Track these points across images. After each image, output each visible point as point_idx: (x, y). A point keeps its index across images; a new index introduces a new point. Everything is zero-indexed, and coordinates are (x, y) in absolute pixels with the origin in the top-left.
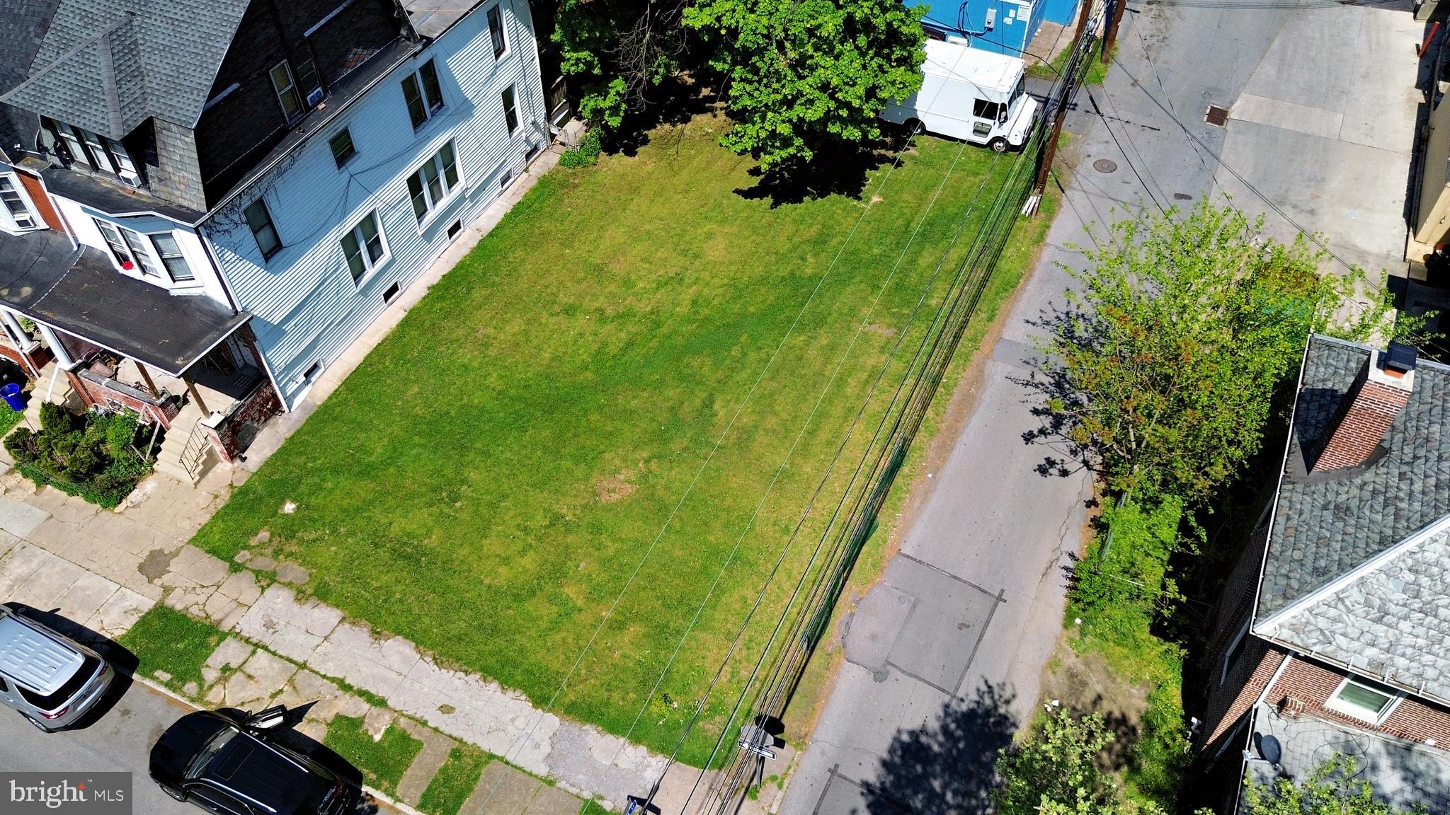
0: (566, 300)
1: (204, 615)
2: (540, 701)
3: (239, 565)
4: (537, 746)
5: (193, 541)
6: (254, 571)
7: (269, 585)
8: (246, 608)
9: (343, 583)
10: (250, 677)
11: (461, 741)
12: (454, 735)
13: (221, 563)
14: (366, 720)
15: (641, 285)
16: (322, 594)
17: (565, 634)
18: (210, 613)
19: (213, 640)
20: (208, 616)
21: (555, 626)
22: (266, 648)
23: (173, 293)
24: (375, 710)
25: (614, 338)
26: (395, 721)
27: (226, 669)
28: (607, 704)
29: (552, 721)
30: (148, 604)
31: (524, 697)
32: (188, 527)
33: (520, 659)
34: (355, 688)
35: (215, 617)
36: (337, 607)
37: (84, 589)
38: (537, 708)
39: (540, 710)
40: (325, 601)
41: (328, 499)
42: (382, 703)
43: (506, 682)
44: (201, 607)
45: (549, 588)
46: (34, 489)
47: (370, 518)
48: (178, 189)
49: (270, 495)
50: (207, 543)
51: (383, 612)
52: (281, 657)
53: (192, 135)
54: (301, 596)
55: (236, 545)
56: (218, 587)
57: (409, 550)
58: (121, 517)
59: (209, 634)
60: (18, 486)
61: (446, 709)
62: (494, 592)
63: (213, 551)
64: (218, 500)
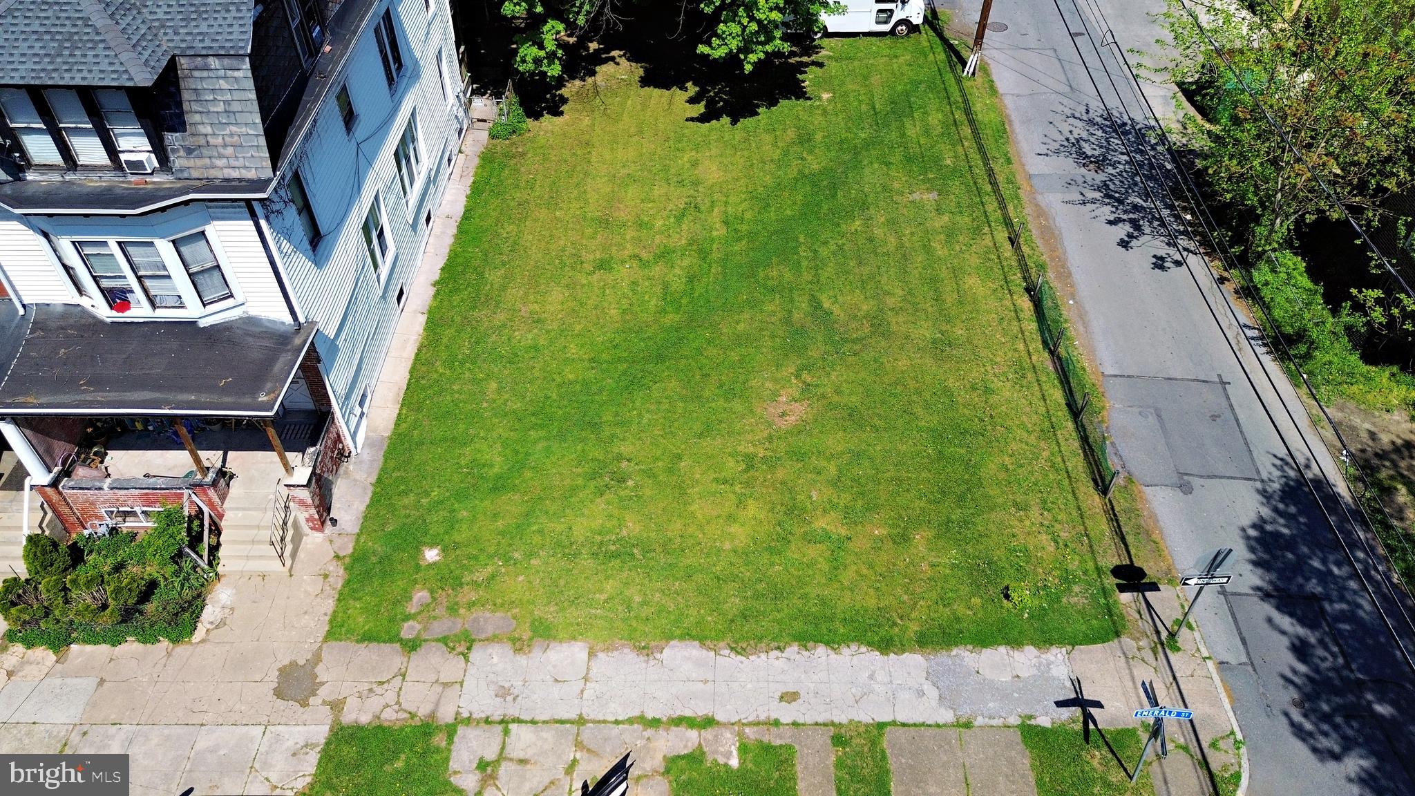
0: (592, 257)
1: (406, 715)
2: (886, 646)
3: (413, 640)
4: (921, 693)
5: (331, 635)
6: (438, 640)
7: (469, 649)
8: (458, 686)
9: (562, 610)
10: (523, 762)
11: (833, 724)
12: (820, 720)
13: (387, 648)
14: (706, 749)
15: (659, 223)
16: (544, 633)
17: (854, 568)
18: (413, 710)
19: (439, 740)
20: (413, 715)
21: (837, 564)
22: (519, 721)
23: (203, 323)
24: (708, 734)
25: (671, 275)
26: (741, 735)
27: (483, 765)
28: (958, 620)
29: (914, 662)
30: (321, 733)
31: (864, 649)
32: (312, 624)
33: (829, 612)
34: (664, 719)
35: (423, 711)
36: (574, 638)
37: (213, 750)
38: (887, 654)
39: (892, 655)
40: (555, 638)
41: (475, 528)
42: (709, 722)
43: (833, 642)
44: (396, 707)
45: (799, 531)
46: (54, 658)
47: (541, 532)
48: (221, 156)
49: (396, 548)
50: (350, 632)
51: (634, 623)
52: (544, 722)
53: (247, 65)
54: (519, 646)
55: (392, 620)
56: (404, 676)
57: (613, 548)
58: (208, 645)
59: (429, 734)
60: (24, 662)
61: (789, 697)
62: (745, 555)
63: (368, 638)
64: (331, 579)
